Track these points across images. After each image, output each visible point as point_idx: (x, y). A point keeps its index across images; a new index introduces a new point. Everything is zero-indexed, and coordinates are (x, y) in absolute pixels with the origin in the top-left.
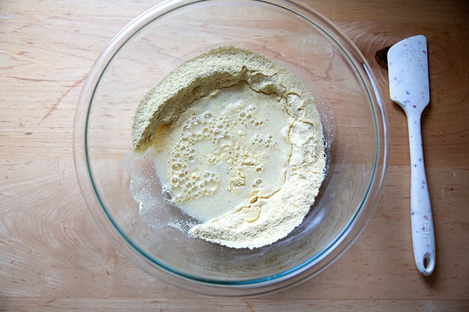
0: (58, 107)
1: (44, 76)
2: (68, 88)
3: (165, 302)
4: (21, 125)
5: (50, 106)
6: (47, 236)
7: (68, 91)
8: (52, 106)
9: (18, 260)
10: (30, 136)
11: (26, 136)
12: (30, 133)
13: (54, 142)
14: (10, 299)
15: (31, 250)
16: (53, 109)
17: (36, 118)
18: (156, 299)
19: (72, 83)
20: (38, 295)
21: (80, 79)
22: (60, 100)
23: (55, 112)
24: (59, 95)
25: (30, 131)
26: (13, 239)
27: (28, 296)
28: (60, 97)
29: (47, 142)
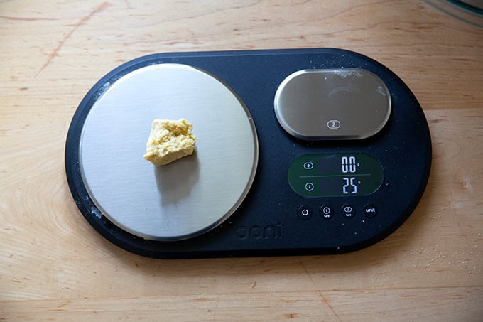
0: (60, 52)
1: (39, 13)
2: (72, 28)
3: (213, 299)
4: (13, 77)
5: (49, 52)
6: (54, 220)
7: (73, 31)
8: (53, 52)
9: (19, 253)
10: (25, 92)
11: (20, 92)
12: (25, 89)
13: (58, 99)
14: (10, 304)
15: (34, 240)
16: (54, 55)
17: (32, 68)
18: (202, 296)
19: (75, 22)
20: (47, 297)
21: (87, 15)
22: (61, 43)
23: (56, 59)
24: (61, 37)
25: (25, 85)
26: (10, 226)
27: (34, 298)
28: (61, 40)
29: (48, 99)
